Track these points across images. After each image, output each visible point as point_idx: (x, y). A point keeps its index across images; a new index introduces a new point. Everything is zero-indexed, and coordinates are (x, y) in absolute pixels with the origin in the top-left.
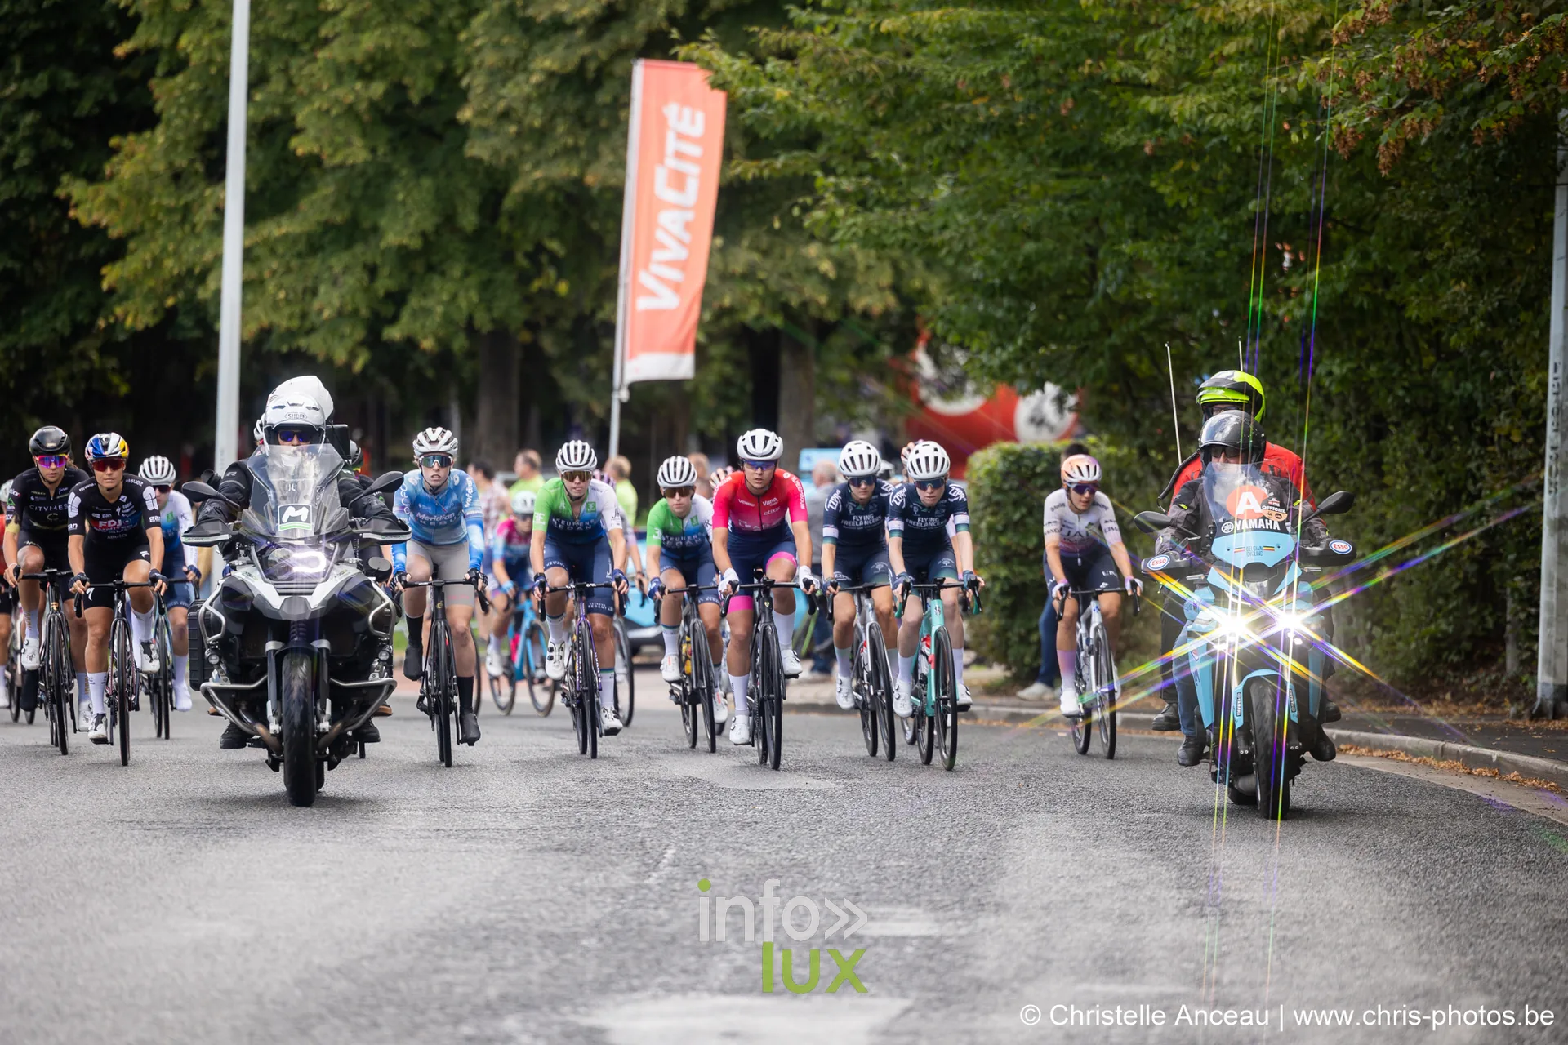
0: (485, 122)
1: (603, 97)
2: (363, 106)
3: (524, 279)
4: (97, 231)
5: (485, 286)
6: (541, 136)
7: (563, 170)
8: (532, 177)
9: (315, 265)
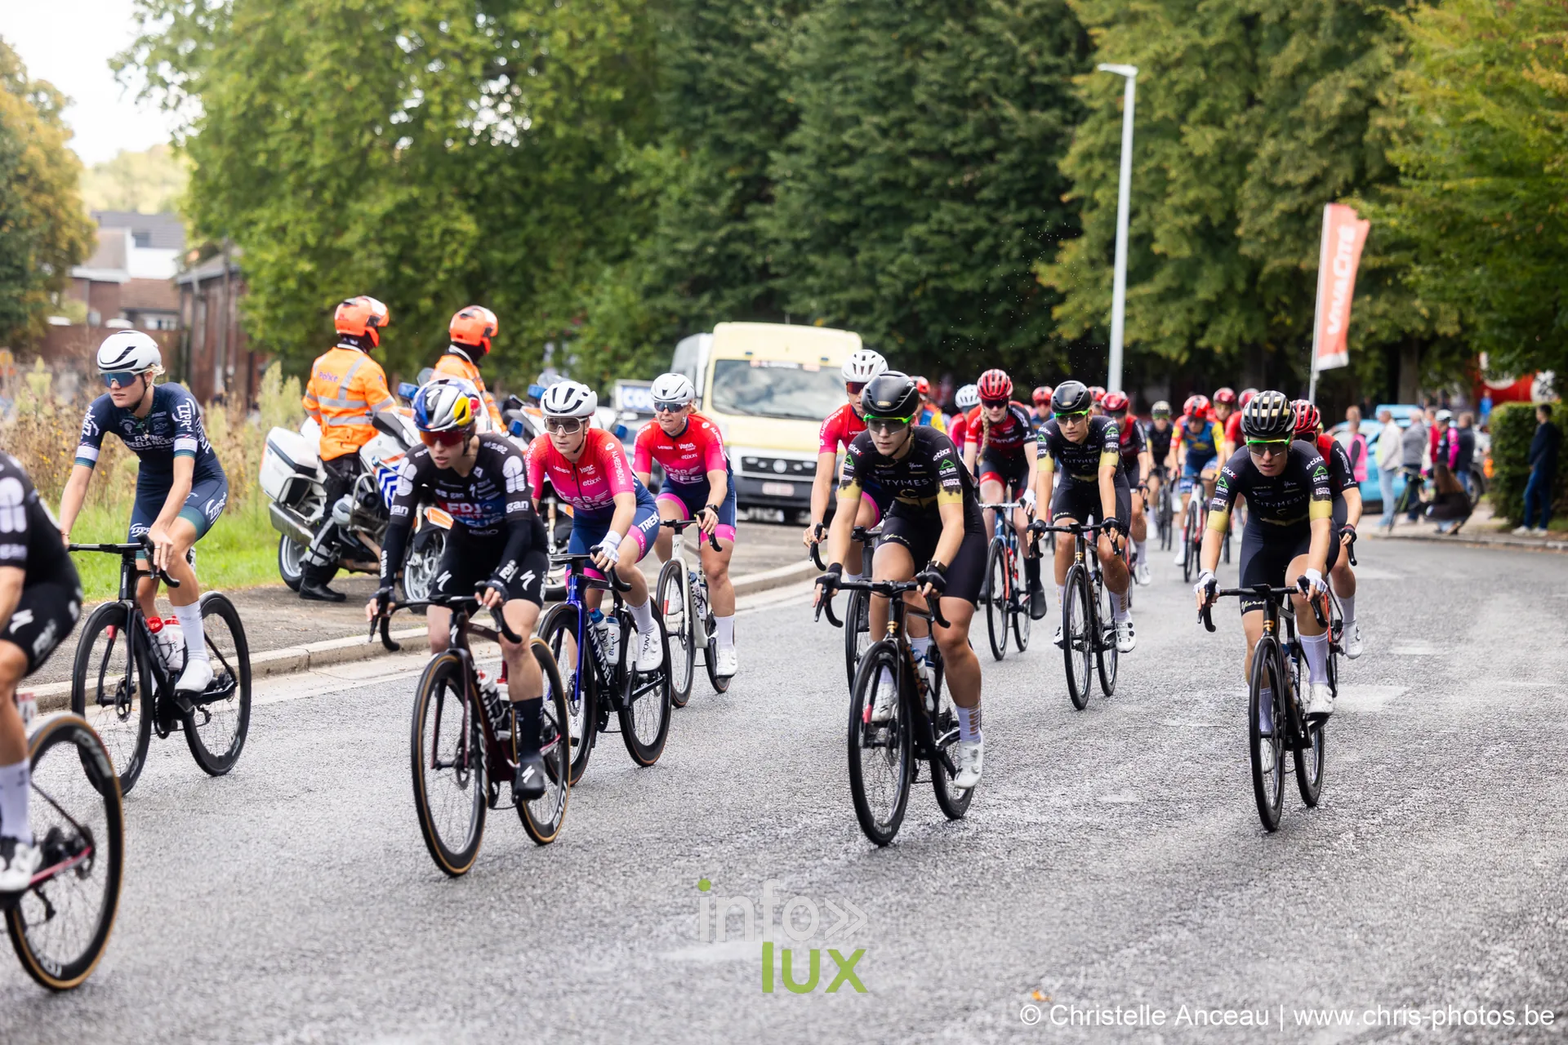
0: (1251, 236)
1: (1310, 223)
2: (1189, 228)
3: (1270, 316)
4: (1051, 290)
5: (1249, 321)
6: (1278, 243)
7: (1290, 261)
8: (1273, 264)
9: (1161, 308)
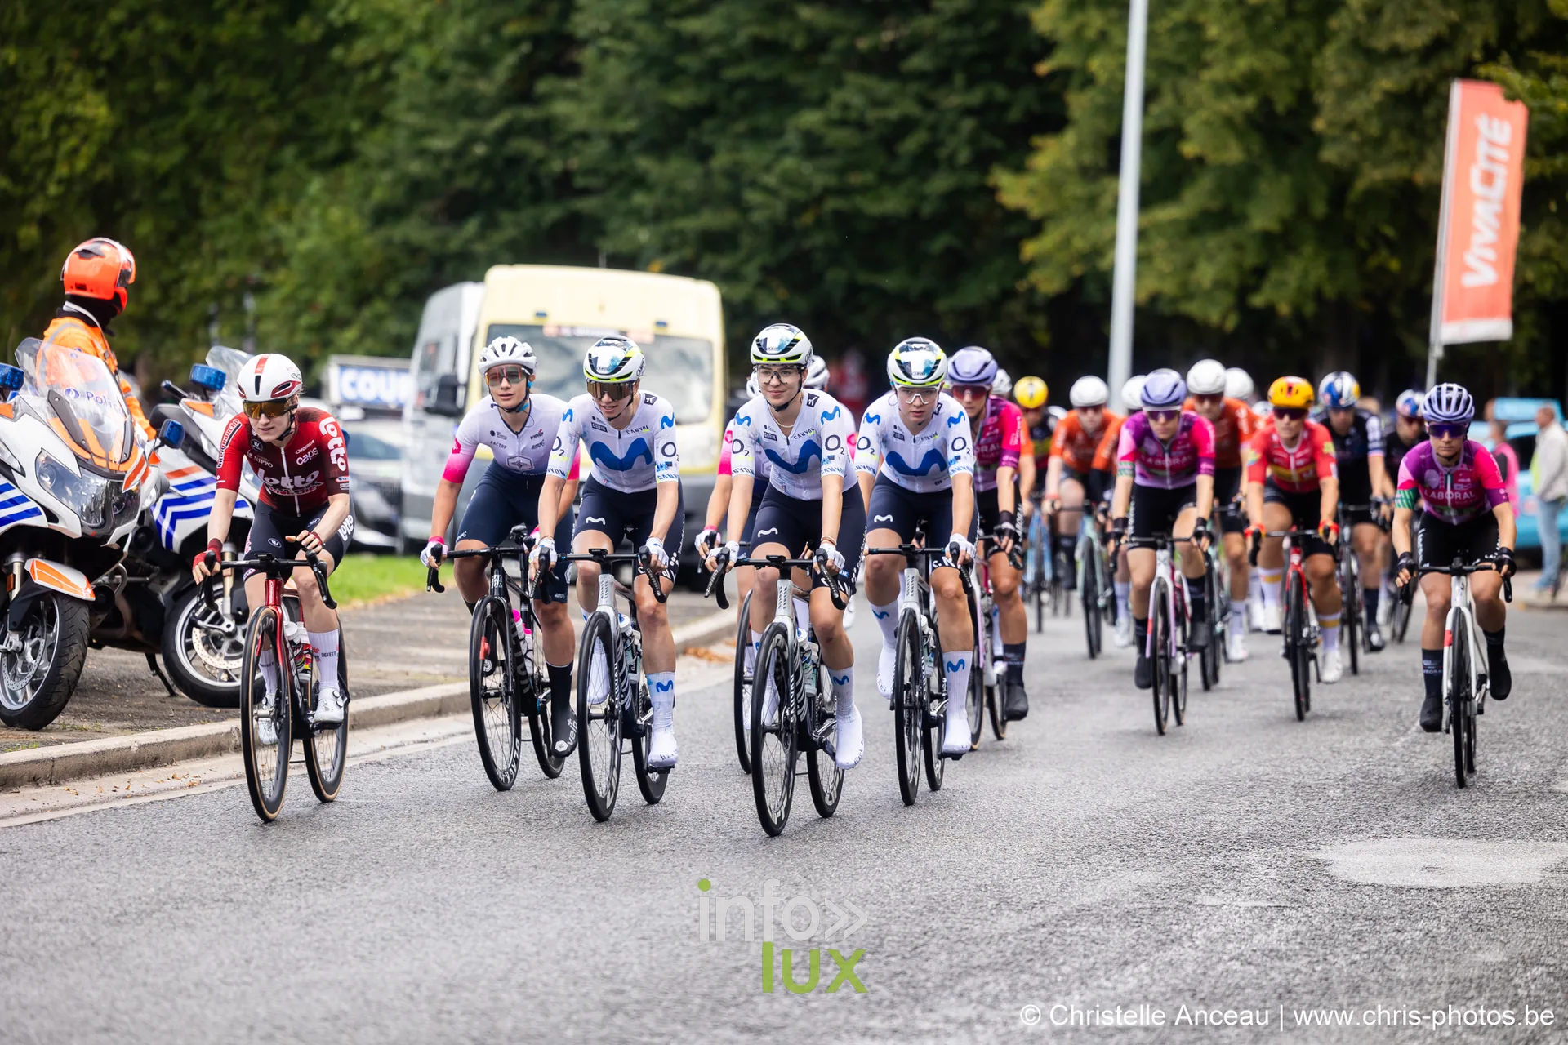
0: (1335, 132)
1: (1429, 111)
2: (1239, 119)
3: (1363, 257)
4: (1019, 214)
5: (1332, 265)
6: (1379, 142)
7: (1396, 171)
8: (1373, 175)
9: (1195, 244)
